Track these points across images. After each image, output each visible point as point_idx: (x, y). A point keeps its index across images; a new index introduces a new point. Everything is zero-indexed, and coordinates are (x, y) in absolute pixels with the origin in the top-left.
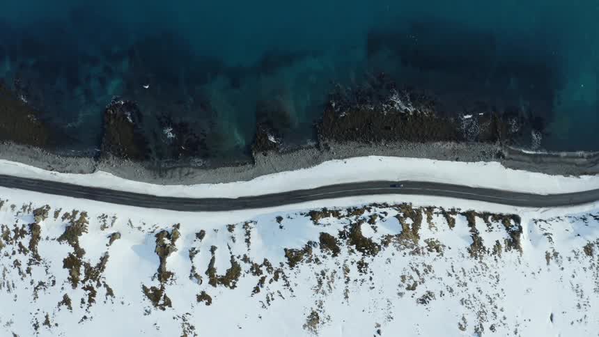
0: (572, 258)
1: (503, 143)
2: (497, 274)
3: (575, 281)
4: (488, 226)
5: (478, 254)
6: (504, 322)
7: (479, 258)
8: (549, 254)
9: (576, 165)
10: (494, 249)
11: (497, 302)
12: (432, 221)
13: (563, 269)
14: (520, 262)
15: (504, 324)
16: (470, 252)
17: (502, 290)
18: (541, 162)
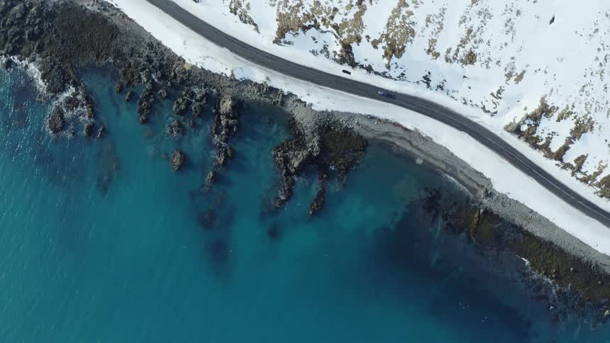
0: (495, 62)
1: (477, 204)
2: (581, 93)
3: (508, 38)
4: (551, 139)
5: (586, 121)
6: (601, 47)
7: (588, 117)
8: (515, 80)
9: (411, 143)
10: (568, 116)
11: (597, 68)
12: (597, 171)
13: (513, 58)
14: (552, 91)
15: (603, 44)
16: (592, 127)
17: (585, 76)
18: (448, 166)
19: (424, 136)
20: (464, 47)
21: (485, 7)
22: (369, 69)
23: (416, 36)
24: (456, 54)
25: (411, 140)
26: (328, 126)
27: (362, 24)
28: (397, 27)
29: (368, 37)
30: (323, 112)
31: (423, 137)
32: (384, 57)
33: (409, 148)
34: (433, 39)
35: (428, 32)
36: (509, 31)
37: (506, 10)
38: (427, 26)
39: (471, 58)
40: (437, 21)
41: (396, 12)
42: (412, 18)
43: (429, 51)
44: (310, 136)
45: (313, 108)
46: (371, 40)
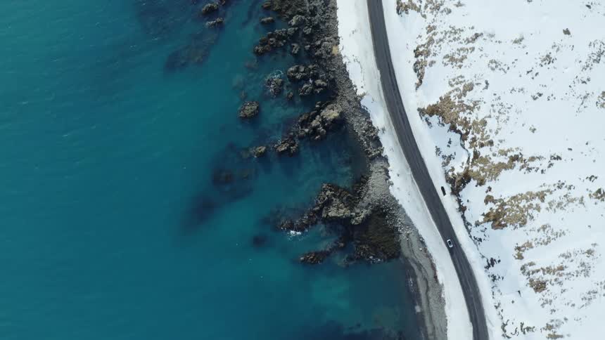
19: (442, 296)
20: (544, 274)
21: (591, 265)
22: (462, 209)
23: (523, 228)
24: (533, 272)
25: (431, 288)
26: (386, 212)
27: (497, 175)
28: (518, 206)
29: (490, 189)
30: (394, 199)
31: (440, 296)
32: (483, 215)
33: (422, 291)
34: (531, 244)
35: (534, 235)
36: (586, 299)
37: (601, 283)
38: (539, 231)
39: (539, 286)
40: (549, 236)
41: (530, 196)
42: (535, 213)
43: (519, 248)
44: (364, 205)
45: (390, 187)
46: (490, 193)
